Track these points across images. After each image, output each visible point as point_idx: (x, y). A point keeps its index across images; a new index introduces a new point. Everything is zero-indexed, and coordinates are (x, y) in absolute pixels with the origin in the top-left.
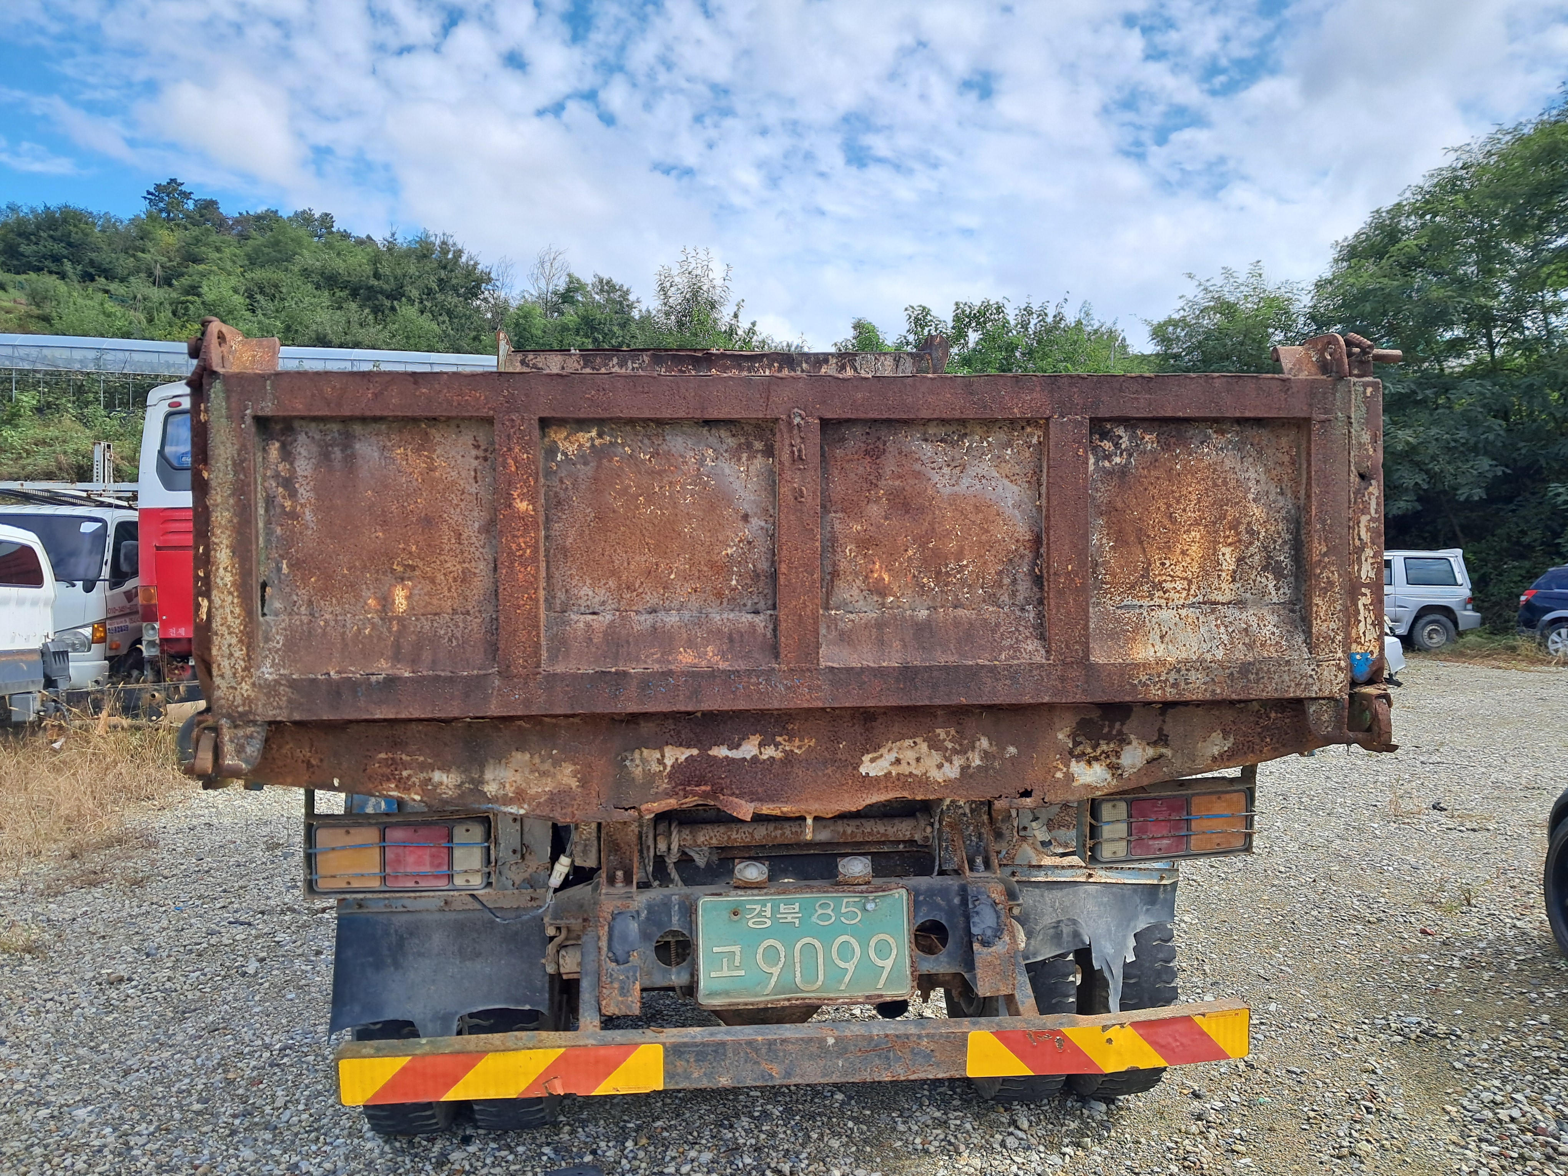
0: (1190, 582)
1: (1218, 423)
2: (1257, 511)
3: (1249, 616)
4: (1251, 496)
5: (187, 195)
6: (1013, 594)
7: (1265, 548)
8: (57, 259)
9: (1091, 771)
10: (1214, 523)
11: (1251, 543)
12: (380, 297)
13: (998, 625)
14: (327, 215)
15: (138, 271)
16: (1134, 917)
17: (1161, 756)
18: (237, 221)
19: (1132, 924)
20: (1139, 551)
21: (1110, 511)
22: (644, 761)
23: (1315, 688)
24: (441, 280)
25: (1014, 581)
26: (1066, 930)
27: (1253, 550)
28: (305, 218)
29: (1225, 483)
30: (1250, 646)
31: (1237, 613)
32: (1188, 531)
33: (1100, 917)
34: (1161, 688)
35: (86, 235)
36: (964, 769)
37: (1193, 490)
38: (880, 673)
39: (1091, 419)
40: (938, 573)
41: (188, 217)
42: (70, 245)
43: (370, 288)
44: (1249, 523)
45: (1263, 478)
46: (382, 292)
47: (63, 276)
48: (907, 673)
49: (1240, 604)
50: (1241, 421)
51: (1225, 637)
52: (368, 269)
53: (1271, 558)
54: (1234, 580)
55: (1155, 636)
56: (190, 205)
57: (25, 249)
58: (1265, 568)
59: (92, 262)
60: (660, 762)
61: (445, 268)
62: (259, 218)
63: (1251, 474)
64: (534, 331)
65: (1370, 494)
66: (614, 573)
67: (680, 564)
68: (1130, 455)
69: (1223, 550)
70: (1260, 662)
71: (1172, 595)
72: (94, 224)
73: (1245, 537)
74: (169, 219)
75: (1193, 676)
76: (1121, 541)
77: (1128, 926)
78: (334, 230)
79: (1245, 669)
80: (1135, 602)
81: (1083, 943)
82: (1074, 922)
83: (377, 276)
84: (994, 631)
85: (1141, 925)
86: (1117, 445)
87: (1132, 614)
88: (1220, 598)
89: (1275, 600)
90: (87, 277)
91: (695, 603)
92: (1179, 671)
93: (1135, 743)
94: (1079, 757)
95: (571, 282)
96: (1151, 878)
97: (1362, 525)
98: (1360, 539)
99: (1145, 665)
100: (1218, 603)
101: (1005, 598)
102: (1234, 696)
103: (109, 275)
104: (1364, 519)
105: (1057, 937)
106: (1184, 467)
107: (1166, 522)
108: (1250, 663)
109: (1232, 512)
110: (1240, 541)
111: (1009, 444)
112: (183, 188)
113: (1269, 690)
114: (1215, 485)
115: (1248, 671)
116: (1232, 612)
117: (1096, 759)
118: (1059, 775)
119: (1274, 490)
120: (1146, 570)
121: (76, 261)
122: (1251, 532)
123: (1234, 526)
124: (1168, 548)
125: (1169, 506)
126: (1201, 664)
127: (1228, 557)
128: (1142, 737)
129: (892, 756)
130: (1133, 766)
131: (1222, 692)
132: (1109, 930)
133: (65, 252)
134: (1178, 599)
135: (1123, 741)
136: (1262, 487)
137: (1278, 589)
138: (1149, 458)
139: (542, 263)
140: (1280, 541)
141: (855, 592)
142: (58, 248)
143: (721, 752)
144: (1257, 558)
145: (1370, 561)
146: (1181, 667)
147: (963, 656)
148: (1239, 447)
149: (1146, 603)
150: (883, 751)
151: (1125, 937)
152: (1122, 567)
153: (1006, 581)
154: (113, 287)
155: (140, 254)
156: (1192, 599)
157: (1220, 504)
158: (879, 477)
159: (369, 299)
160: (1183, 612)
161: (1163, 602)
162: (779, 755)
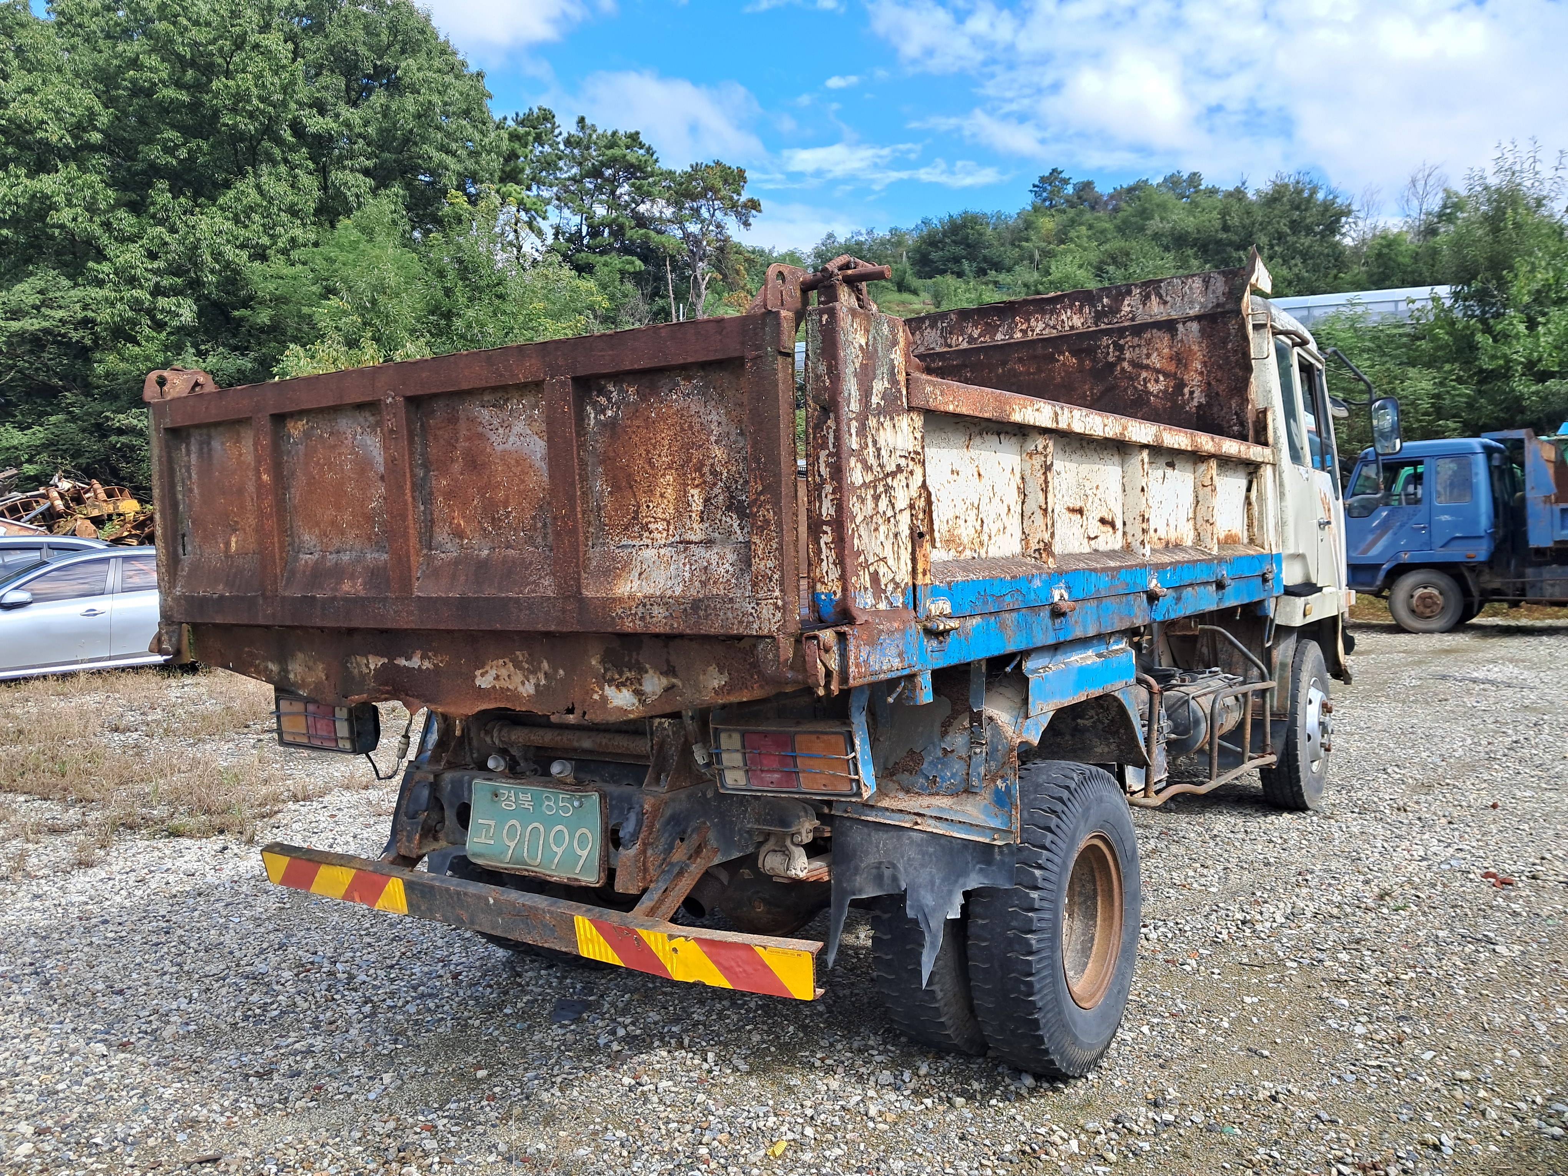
0: (669, 523)
1: (685, 370)
2: (718, 452)
3: (712, 555)
4: (713, 439)
5: (1066, 181)
6: (545, 537)
7: (728, 488)
8: (957, 260)
9: (620, 695)
10: (683, 466)
11: (715, 484)
12: (1229, 249)
13: (531, 563)
14: (1195, 174)
15: (1022, 258)
16: (963, 873)
17: (673, 686)
18: (1112, 197)
19: (961, 881)
20: (630, 495)
21: (605, 460)
22: (358, 664)
23: (755, 626)
24: (1293, 222)
25: (545, 525)
26: (887, 873)
27: (717, 490)
28: (1173, 182)
29: (691, 427)
30: (704, 584)
31: (703, 551)
32: (664, 475)
33: (923, 866)
34: (633, 621)
35: (981, 234)
36: (537, 686)
37: (665, 436)
38: (446, 601)
39: (573, 379)
40: (493, 519)
41: (1067, 201)
42: (968, 246)
43: (1219, 242)
44: (712, 465)
45: (724, 419)
46: (1231, 243)
47: (960, 275)
48: (463, 603)
49: (708, 543)
50: (704, 366)
51: (687, 575)
52: (1218, 224)
53: (732, 497)
54: (702, 521)
55: (635, 574)
56: (1070, 190)
57: (934, 256)
58: (729, 508)
59: (985, 259)
60: (367, 666)
61: (1298, 208)
62: (1131, 190)
63: (714, 417)
64: (1400, 259)
65: (829, 427)
66: (318, 524)
67: (347, 517)
68: (618, 408)
69: (692, 491)
70: (708, 599)
71: (656, 535)
72: (988, 224)
73: (709, 478)
74: (1051, 206)
75: (656, 610)
76: (616, 488)
77: (956, 881)
78: (1202, 187)
79: (696, 604)
80: (630, 542)
81: (899, 888)
82: (894, 866)
83: (1226, 228)
84: (527, 569)
85: (974, 882)
86: (609, 399)
87: (624, 554)
88: (693, 538)
89: (741, 539)
90: (981, 272)
91: (358, 547)
92: (644, 605)
93: (651, 672)
94: (610, 682)
95: (1449, 197)
96: (985, 836)
97: (821, 461)
98: (820, 475)
99: (620, 600)
100: (691, 543)
101: (540, 539)
102: (688, 631)
103: (998, 266)
104: (823, 454)
105: (879, 879)
106: (657, 415)
107: (647, 467)
108: (700, 600)
109: (696, 455)
110: (705, 482)
111: (536, 406)
112: (1063, 175)
113: (715, 627)
114: (683, 429)
115: (699, 608)
116: (699, 552)
117: (623, 684)
118: (596, 697)
119: (734, 431)
120: (636, 512)
121: (971, 258)
122: (714, 473)
123: (699, 469)
124: (650, 492)
125: (648, 452)
126: (662, 600)
127: (696, 497)
128: (656, 668)
129: (493, 673)
130: (654, 693)
131: (679, 626)
132: (932, 883)
133: (964, 253)
134: (661, 540)
135: (642, 671)
136: (724, 429)
137: (742, 529)
138: (632, 409)
139: (1414, 182)
140: (741, 481)
141: (445, 535)
142: (959, 250)
143: (402, 662)
144: (721, 498)
145: (830, 497)
146: (647, 602)
147: (501, 590)
148: (703, 392)
149: (637, 542)
150: (487, 668)
151: (950, 893)
152: (616, 510)
153: (540, 525)
154: (1003, 277)
155: (1024, 244)
156: (672, 539)
157: (686, 447)
158: (457, 440)
159: (1218, 253)
160: (662, 551)
161: (649, 542)
162: (431, 666)
